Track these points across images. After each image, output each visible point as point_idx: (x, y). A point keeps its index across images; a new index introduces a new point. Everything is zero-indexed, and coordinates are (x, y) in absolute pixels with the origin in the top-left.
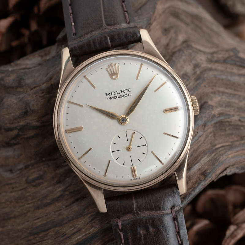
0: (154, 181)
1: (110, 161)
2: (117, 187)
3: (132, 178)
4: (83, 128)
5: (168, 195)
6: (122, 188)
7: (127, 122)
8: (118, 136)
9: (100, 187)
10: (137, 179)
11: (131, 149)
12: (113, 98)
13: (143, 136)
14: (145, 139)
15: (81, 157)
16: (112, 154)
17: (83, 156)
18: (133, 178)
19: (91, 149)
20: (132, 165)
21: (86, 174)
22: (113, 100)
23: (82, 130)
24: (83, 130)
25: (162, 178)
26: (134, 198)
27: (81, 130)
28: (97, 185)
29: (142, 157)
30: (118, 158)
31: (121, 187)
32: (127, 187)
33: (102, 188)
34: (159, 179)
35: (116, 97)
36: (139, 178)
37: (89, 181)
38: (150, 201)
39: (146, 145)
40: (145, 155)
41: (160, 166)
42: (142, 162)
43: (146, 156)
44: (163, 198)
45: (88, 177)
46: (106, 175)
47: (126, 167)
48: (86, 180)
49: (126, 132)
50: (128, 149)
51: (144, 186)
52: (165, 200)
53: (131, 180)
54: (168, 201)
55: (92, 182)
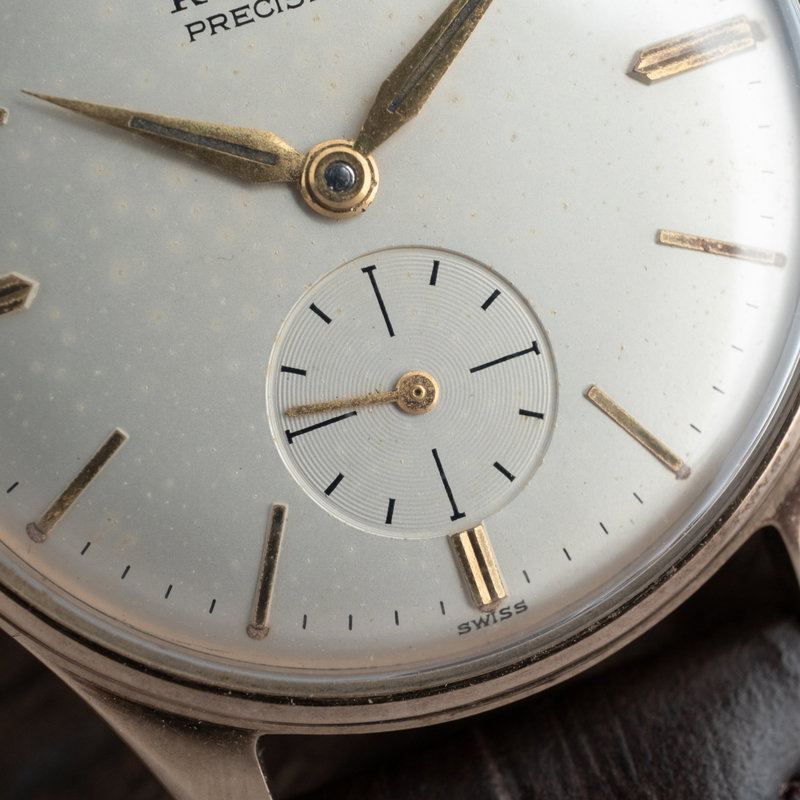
0: (636, 615)
1: (278, 515)
2: (363, 701)
3: (471, 615)
4: (24, 287)
5: (743, 697)
6: (403, 703)
7: (364, 191)
8: (313, 307)
9: (232, 728)
10: (507, 614)
11: (431, 393)
12: (231, 22)
13: (509, 285)
14: (525, 302)
15: (50, 518)
16: (291, 454)
17: (61, 504)
18: (476, 615)
19: (116, 439)
20: (457, 516)
21: (102, 642)
22: (234, 35)
23: (17, 304)
24: (28, 304)
25: (691, 575)
26: (492, 766)
27: (11, 307)
28: (203, 717)
29: (521, 444)
30: (340, 477)
31: (398, 697)
32: (443, 689)
33: (246, 733)
34: (670, 588)
35: (251, 13)
36: (521, 607)
37: (141, 692)
38: (623, 766)
39: (535, 348)
40: (544, 424)
41: (659, 489)
42: (525, 483)
43: (552, 426)
44: (715, 733)
45: (123, 667)
46: (267, 621)
47: (411, 537)
48: (114, 688)
49: (369, 270)
50: (410, 398)
51: (565, 662)
52: (729, 742)
53: (465, 628)
54: (757, 748)
55: (160, 698)
